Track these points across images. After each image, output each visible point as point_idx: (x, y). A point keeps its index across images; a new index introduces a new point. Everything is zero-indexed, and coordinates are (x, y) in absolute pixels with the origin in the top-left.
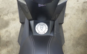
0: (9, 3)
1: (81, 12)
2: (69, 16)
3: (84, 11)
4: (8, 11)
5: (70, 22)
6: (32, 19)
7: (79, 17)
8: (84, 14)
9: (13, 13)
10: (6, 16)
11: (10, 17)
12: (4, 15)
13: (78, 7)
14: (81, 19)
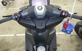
0: (17, 40)
1: (70, 42)
2: (62, 46)
3: (72, 42)
4: (16, 45)
5: (64, 50)
6: (35, 44)
7: (70, 46)
8: (73, 43)
9: (19, 46)
10: (14, 49)
11: (16, 49)
12: (12, 48)
13: (67, 39)
14: (72, 48)
